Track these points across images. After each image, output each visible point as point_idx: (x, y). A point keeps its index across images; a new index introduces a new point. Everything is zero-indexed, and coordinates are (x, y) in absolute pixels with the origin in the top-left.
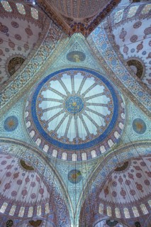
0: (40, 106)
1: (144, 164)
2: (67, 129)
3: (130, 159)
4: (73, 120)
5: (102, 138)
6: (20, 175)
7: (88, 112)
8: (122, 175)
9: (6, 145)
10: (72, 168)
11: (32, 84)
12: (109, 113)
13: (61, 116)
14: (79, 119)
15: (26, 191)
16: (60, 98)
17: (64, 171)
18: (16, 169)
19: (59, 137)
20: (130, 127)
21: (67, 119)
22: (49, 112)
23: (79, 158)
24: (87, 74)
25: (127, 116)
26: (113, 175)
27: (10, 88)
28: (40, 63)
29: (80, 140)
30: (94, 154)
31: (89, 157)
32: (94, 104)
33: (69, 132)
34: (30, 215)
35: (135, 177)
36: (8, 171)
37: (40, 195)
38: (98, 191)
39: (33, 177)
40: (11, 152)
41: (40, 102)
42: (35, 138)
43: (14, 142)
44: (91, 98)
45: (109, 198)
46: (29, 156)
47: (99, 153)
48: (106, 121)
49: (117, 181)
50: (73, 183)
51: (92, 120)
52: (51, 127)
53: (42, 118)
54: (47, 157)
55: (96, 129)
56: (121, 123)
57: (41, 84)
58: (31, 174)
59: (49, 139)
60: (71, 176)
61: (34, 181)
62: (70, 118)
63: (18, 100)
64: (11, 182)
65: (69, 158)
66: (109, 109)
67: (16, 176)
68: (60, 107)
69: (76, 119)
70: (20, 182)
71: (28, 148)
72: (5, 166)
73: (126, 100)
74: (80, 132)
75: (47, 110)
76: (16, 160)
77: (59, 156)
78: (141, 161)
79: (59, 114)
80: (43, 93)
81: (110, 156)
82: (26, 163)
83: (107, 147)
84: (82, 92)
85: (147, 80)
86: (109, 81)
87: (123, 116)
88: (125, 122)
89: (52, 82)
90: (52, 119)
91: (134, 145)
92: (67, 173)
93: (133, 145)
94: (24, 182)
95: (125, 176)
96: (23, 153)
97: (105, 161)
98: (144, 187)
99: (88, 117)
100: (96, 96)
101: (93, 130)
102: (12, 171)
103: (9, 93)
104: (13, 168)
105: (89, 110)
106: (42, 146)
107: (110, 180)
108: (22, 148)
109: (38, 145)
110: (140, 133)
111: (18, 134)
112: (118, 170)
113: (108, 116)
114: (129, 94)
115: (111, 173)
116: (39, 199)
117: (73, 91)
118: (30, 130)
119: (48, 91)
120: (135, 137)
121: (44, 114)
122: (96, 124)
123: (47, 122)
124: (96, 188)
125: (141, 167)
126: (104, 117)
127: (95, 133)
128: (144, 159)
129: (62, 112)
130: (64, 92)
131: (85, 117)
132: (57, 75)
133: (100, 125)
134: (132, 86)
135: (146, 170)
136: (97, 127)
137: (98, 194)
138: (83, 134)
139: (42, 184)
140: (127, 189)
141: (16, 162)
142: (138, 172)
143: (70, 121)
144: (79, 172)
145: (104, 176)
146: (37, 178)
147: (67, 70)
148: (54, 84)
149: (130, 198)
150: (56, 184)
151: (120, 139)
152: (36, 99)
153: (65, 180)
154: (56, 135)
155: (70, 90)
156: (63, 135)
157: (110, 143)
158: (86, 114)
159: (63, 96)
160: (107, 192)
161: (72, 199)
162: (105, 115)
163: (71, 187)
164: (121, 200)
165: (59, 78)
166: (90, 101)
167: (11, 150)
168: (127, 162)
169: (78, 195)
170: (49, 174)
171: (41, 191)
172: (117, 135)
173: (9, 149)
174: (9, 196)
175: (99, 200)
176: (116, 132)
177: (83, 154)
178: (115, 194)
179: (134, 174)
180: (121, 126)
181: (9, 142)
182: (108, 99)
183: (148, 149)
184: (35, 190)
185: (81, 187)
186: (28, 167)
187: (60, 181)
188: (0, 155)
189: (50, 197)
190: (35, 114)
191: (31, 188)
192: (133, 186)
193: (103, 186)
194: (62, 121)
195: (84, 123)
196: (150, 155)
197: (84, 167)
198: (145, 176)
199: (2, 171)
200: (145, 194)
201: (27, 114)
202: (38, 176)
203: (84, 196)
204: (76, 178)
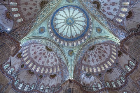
0: (55, 22)
1: (101, 47)
2: (67, 32)
3: (95, 45)
4: (70, 28)
5: (83, 35)
6: (46, 53)
7: (76, 24)
8: (92, 52)
9: (40, 40)
10: (69, 49)
11: (51, 13)
12: (85, 24)
13: (65, 26)
15: (48, 61)
16: (64, 18)
17: (66, 51)
18: (44, 51)
19: (64, 35)
20: (94, 30)
21: (67, 27)
22: (59, 25)
23: (73, 45)
24: (75, 8)
25: (93, 26)
26: (88, 52)
27: (41, 14)
28: (55, 3)
29: (73, 37)
30: (79, 43)
31: (77, 44)
32: (78, 21)
33: (68, 33)
34: (50, 72)
35: (98, 53)
36: (41, 52)
37: (55, 63)
39: (52, 54)
40: (42, 43)
41: (55, 20)
42: (53, 36)
43: (43, 38)
44: (77, 18)
45: (86, 63)
46: (50, 44)
47: (81, 42)
48: (84, 28)
49: (90, 55)
50: (70, 56)
51: (78, 28)
52: (60, 31)
53: (56, 27)
54: (58, 45)
55: (80, 32)
57: (55, 13)
58: (51, 53)
59: (59, 36)
60: (69, 53)
61: (52, 56)
62: (68, 27)
63: (45, 19)
64: (42, 57)
65: (68, 45)
66: (85, 23)
67: (44, 54)
68: (64, 22)
69: (71, 27)
70: (46, 57)
71: (50, 41)
72: (39, 49)
73: (93, 19)
74: (73, 33)
75: (58, 24)
76: (44, 46)
77: (64, 44)
78: (100, 46)
79: (63, 25)
80: (56, 16)
81: (86, 44)
82: (49, 48)
83: (85, 39)
84: (73, 16)
85: (102, 10)
86: (85, 11)
87: (91, 26)
88: (92, 28)
89: (60, 12)
90: (61, 27)
92: (67, 52)
93: (97, 39)
94: (48, 56)
95: (93, 53)
96: (47, 43)
97: (84, 46)
98: (102, 57)
99: (76, 26)
100: (79, 17)
101: (78, 32)
102: (42, 52)
103: (41, 16)
105: (76, 23)
106: (56, 40)
107: (87, 55)
108: (47, 41)
109: (54, 39)
110: (99, 33)
111: (45, 34)
112: (90, 50)
113: (85, 26)
114: (94, 16)
115: (87, 51)
116: (55, 65)
117: (70, 16)
118: (51, 33)
119: (58, 15)
120: (97, 35)
122: (79, 30)
123: (58, 29)
124: (81, 58)
125: (100, 49)
126: (83, 26)
127: (79, 34)
128: (102, 45)
129: (65, 24)
130: (65, 16)
131: (74, 27)
132: (62, 8)
133: (81, 30)
134: (95, 13)
135: (103, 50)
136: (80, 31)
137: (81, 61)
138: (74, 34)
139: (56, 57)
140: (95, 59)
141: (44, 47)
142: (99, 51)
143: (68, 28)
144: (73, 51)
145: (84, 53)
146: (54, 55)
147: (67, 6)
148: (61, 13)
149: (96, 63)
150: (63, 57)
151: (90, 36)
152: (53, 19)
153: (66, 55)
154: (62, 35)
155: (68, 15)
156: (65, 35)
157: (86, 38)
158: (75, 25)
159: (65, 18)
160: (85, 60)
161: (70, 64)
163: (69, 58)
164: (92, 64)
165: (63, 10)
166: (77, 20)
167: (42, 42)
169: (72, 62)
170: (59, 52)
171: (56, 61)
172: (89, 34)
173: (41, 41)
174: (41, 64)
175: (82, 64)
176: (89, 33)
177: (74, 43)
178: (89, 61)
179: (97, 52)
180: (91, 30)
181: (41, 38)
182: (85, 19)
183: (103, 40)
184: (53, 60)
185: (74, 58)
186: (50, 49)
187: (64, 56)
188: (37, 45)
189: (60, 63)
190: (53, 26)
191: (51, 59)
192: (97, 57)
193: (83, 57)
194: (65, 29)
195: (74, 29)
196: (105, 43)
197: (75, 49)
198: (102, 53)
199: (37, 52)
200: (103, 61)
201: (49, 26)
202: (54, 54)
203: (75, 62)
204: (71, 54)
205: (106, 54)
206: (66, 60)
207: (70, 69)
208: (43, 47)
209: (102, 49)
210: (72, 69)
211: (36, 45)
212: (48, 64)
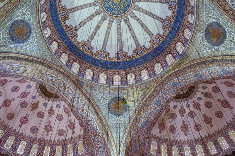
0: (63, 3)
1: (217, 90)
2: (106, 39)
3: (197, 83)
4: (114, 25)
5: (159, 51)
6: (41, 105)
7: (137, 13)
8: (184, 104)
9: (17, 64)
13: (98, 19)
14: (123, 24)
15: (50, 125)
17: (103, 98)
18: (34, 97)
19: (94, 51)
21: (106, 23)
22: (77, 13)
23: (124, 82)
25: (197, 19)
26: (172, 104)
29: (125, 55)
30: (145, 75)
31: (138, 79)
33: (108, 43)
35: (203, 107)
36: (23, 100)
37: (70, 131)
38: (150, 125)
39: (59, 107)
40: (24, 74)
42: (58, 54)
43: (28, 60)
45: (164, 135)
46: (51, 79)
47: (152, 73)
48: (164, 27)
49: (177, 112)
50: (115, 114)
51: (143, 26)
52: (82, 36)
53: (68, 23)
54: (78, 81)
55: (149, 39)
56: (187, 30)
58: (55, 104)
59: (79, 53)
60: (113, 106)
61: (60, 113)
62: (111, 22)
64: (28, 115)
65: (110, 81)
67: (35, 106)
68: (95, 4)
69: (119, 23)
70: (41, 115)
71: (49, 67)
72: (18, 93)
74: (125, 43)
75: (74, 10)
76: (34, 85)
77: (95, 78)
78: (213, 85)
79: (93, 16)
81: (169, 79)
82: (48, 89)
83: (165, 65)
87: (191, 18)
88: (193, 28)
90: (83, 23)
91: (205, 62)
92: (107, 102)
94: (46, 114)
95: (188, 106)
96: (42, 75)
97: (162, 84)
98: (215, 120)
99: (137, 19)
101: (145, 41)
102: (28, 99)
104: (29, 96)
105: (139, 9)
106: (69, 64)
107: (168, 111)
108: (40, 67)
109: (64, 63)
110: (216, 45)
112: (179, 97)
113: (168, 19)
115: (168, 102)
116: (69, 136)
120: (207, 50)
121: (70, 15)
123: (76, 28)
124: (148, 121)
125: (213, 94)
126: (162, 20)
127: (148, 45)
128: (219, 82)
129: (98, 13)
131: (132, 21)
133: (155, 32)
136: (151, 35)
137: (150, 129)
138: (129, 46)
139: (73, 117)
140: (191, 124)
141: (33, 88)
142: (208, 100)
143: (109, 27)
144: (124, 100)
145: (160, 105)
146: (65, 109)
149: (193, 134)
150: (92, 117)
151: (184, 53)
153: (104, 110)
154: (90, 48)
156: (100, 48)
157: (170, 59)
158: (134, 16)
160: (162, 126)
161: (114, 135)
162: (164, 17)
163: (113, 120)
164: (181, 136)
167: (25, 71)
168: (193, 87)
169: (122, 130)
170: (81, 102)
171: (72, 126)
172: (180, 48)
173: (22, 69)
174: (28, 133)
175: (151, 137)
176: (179, 44)
177: (129, 75)
178: (173, 129)
179: (202, 103)
180: (187, 33)
181: (20, 59)
184: (63, 125)
185: (127, 120)
186: (51, 94)
187: (97, 113)
188: (9, 79)
189: (85, 133)
190: (57, 17)
191: (58, 122)
192: (199, 119)
193: (156, 119)
194: (98, 27)
195: (131, 29)
196: (228, 77)
197: (131, 93)
198: (217, 106)
199: (13, 100)
200: (215, 128)
201: (44, 16)
202: (66, 106)
203: (129, 131)
204: (119, 108)
205: (227, 109)
206: (104, 126)
207: (114, 148)
208: (29, 87)
209: (217, 96)
210: (122, 148)
211: (6, 81)
212: (50, 133)
